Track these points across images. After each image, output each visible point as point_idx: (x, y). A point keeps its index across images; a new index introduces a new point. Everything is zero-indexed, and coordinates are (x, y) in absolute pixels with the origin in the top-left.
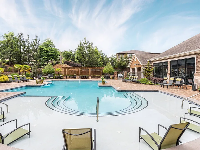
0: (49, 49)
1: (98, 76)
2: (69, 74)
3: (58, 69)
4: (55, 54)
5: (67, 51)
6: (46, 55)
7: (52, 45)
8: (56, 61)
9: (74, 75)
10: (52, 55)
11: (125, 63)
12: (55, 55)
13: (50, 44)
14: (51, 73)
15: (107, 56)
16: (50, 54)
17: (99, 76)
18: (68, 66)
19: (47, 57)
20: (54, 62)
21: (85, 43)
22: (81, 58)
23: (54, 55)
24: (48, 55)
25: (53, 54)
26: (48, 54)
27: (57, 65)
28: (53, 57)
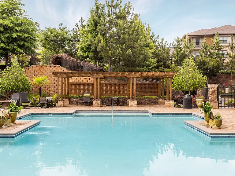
0: (12, 23)
1: (150, 97)
2: (68, 94)
3: (39, 79)
4: (27, 35)
5: (54, 29)
6: (3, 39)
7: (17, 11)
8: (29, 55)
9: (85, 95)
10: (20, 39)
11: (217, 62)
12: (28, 37)
13: (14, 9)
14: (22, 90)
15: (162, 41)
16: (14, 35)
17: (154, 97)
18: (65, 70)
19: (4, 44)
20: (25, 58)
21: (110, 4)
22: (102, 47)
23: (25, 39)
24: (8, 38)
25: (21, 34)
26: (8, 35)
27: (32, 68)
28: (22, 43)
